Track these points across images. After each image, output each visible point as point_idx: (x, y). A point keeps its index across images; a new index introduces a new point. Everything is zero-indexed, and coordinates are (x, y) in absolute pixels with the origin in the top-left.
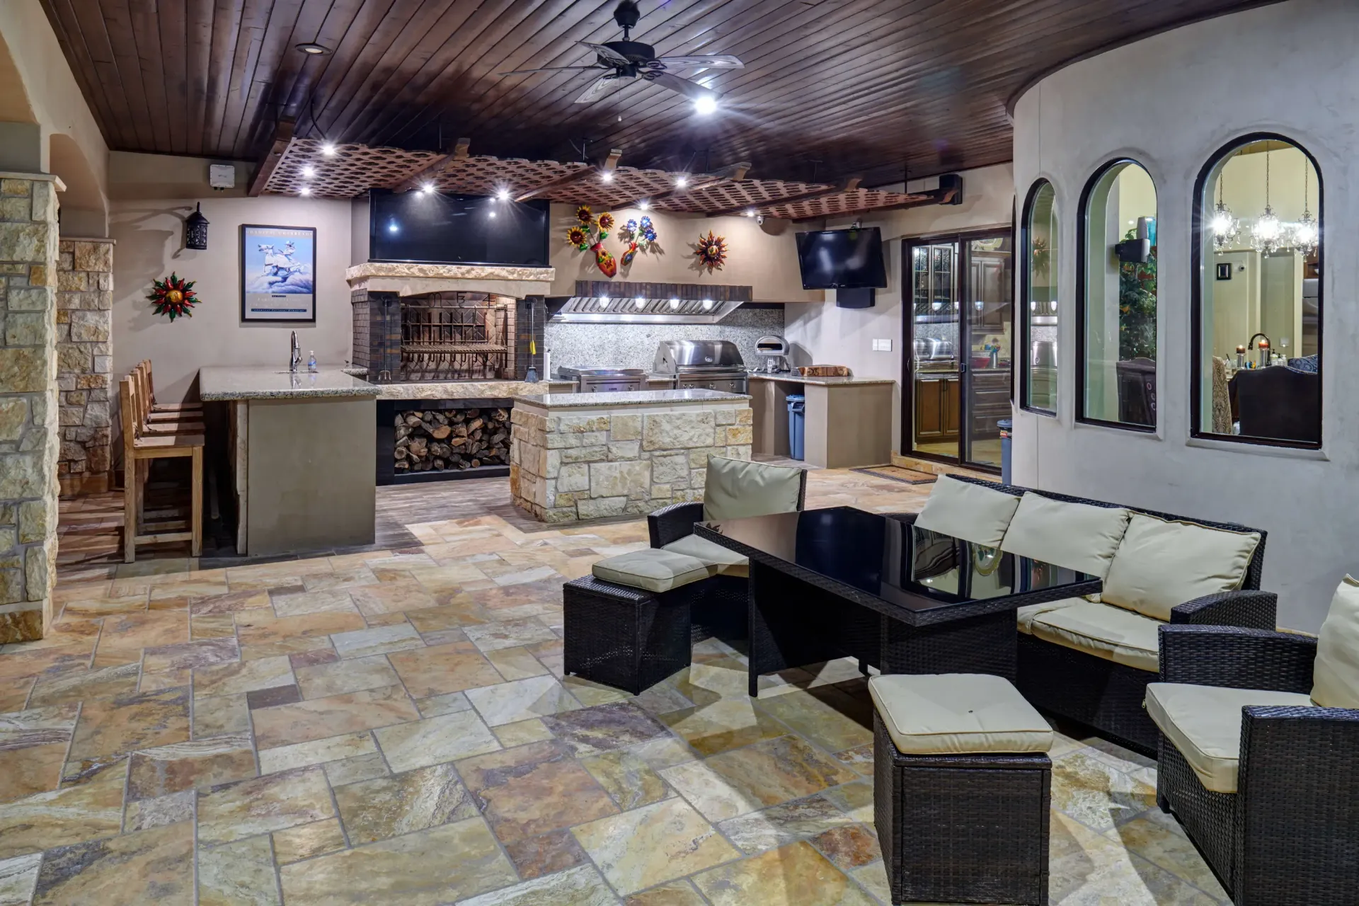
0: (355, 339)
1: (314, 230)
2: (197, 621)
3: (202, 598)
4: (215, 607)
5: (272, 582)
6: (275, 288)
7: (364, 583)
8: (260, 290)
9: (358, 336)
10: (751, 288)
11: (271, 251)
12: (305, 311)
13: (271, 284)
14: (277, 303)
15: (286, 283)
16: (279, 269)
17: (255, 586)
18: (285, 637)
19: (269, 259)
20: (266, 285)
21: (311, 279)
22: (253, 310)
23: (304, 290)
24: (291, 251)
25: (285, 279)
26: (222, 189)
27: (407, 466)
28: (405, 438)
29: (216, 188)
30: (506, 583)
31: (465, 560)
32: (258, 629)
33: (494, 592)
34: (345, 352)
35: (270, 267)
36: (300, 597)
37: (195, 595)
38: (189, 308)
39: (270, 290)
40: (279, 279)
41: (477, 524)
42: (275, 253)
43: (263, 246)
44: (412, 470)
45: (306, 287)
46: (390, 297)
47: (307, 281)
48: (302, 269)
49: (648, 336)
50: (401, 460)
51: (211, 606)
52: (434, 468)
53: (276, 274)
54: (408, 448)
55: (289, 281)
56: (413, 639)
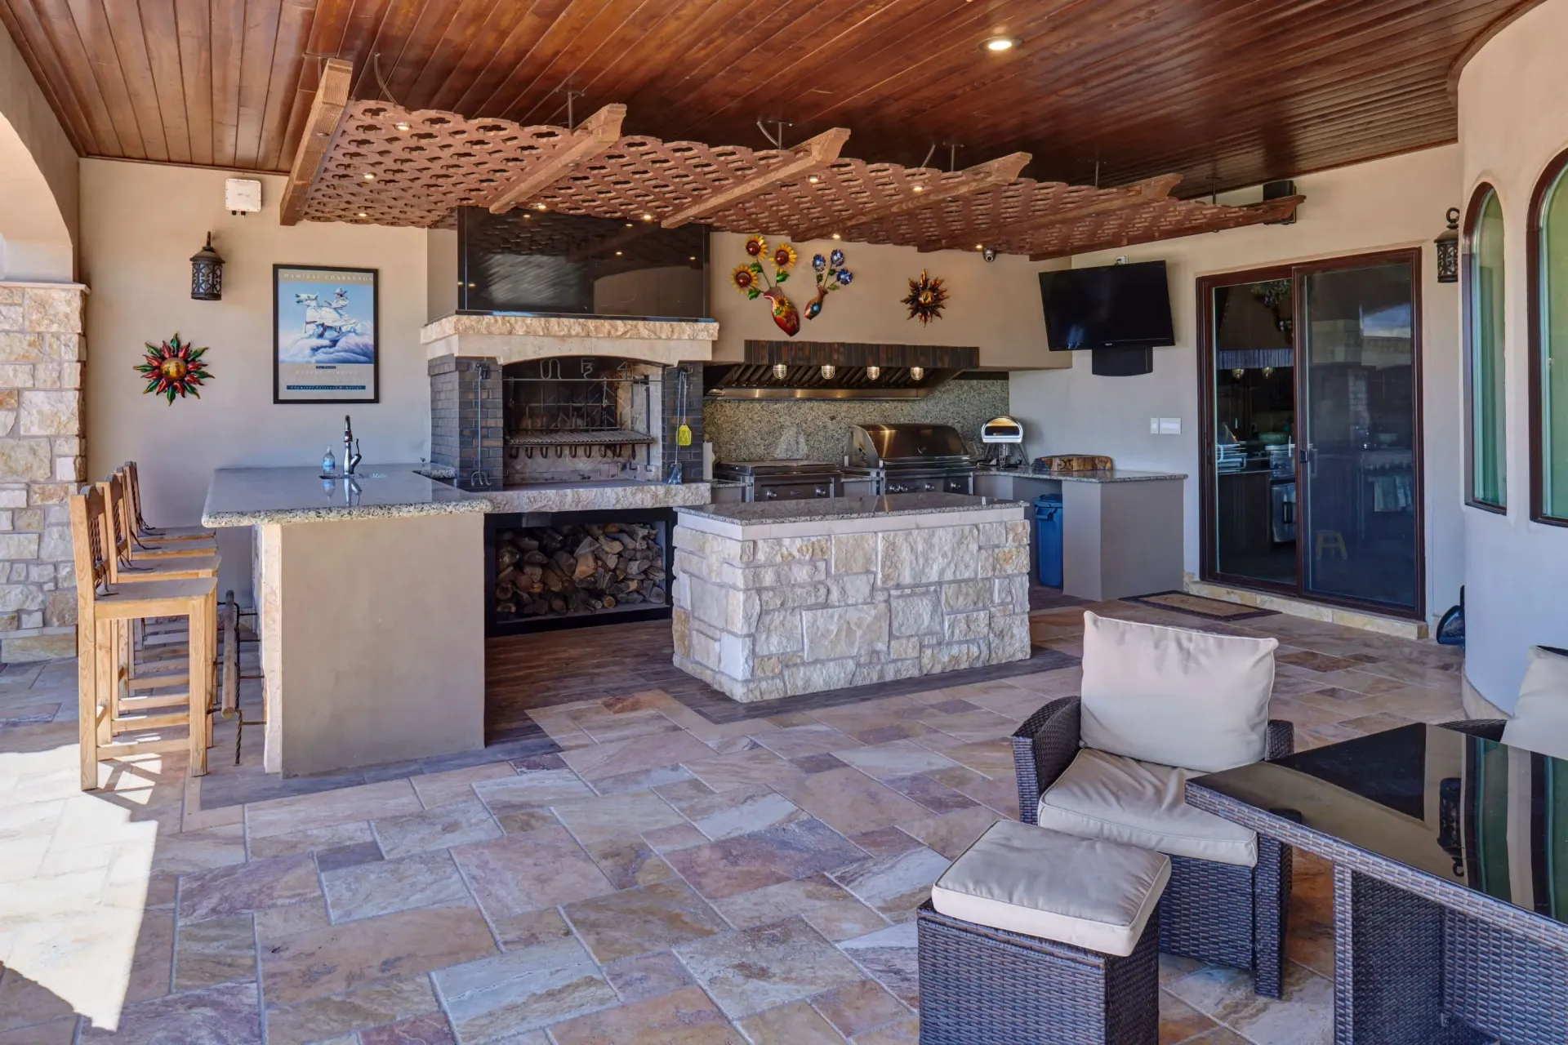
0: (434, 427)
1: (375, 273)
2: (191, 937)
3: (201, 877)
4: (224, 899)
5: (322, 836)
6: (321, 356)
7: (477, 835)
8: (299, 359)
9: (440, 422)
10: (977, 349)
11: (314, 303)
12: (363, 388)
13: (315, 350)
14: (325, 377)
15: (336, 348)
16: (325, 328)
17: (295, 846)
18: (351, 978)
19: (311, 314)
20: (308, 352)
21: (370, 341)
22: (289, 387)
23: (362, 358)
24: (342, 303)
25: (334, 342)
26: (243, 213)
27: (513, 609)
28: (511, 568)
29: (234, 213)
30: (722, 834)
31: (637, 782)
32: (299, 956)
33: (706, 854)
34: (420, 446)
35: (312, 326)
36: (373, 874)
37: (189, 869)
38: (197, 386)
39: (313, 359)
40: (326, 342)
41: (635, 707)
42: (320, 306)
43: (303, 296)
44: (518, 614)
45: (364, 354)
46: (486, 366)
47: (366, 346)
48: (358, 328)
49: (832, 418)
50: (505, 601)
51: (214, 900)
52: (551, 610)
53: (321, 336)
54: (514, 583)
55: (340, 345)
56: (590, 982)
